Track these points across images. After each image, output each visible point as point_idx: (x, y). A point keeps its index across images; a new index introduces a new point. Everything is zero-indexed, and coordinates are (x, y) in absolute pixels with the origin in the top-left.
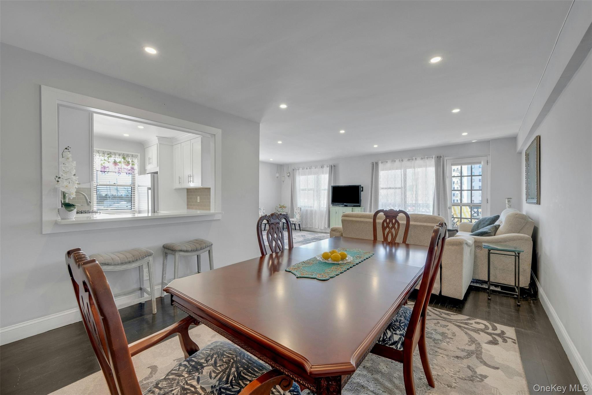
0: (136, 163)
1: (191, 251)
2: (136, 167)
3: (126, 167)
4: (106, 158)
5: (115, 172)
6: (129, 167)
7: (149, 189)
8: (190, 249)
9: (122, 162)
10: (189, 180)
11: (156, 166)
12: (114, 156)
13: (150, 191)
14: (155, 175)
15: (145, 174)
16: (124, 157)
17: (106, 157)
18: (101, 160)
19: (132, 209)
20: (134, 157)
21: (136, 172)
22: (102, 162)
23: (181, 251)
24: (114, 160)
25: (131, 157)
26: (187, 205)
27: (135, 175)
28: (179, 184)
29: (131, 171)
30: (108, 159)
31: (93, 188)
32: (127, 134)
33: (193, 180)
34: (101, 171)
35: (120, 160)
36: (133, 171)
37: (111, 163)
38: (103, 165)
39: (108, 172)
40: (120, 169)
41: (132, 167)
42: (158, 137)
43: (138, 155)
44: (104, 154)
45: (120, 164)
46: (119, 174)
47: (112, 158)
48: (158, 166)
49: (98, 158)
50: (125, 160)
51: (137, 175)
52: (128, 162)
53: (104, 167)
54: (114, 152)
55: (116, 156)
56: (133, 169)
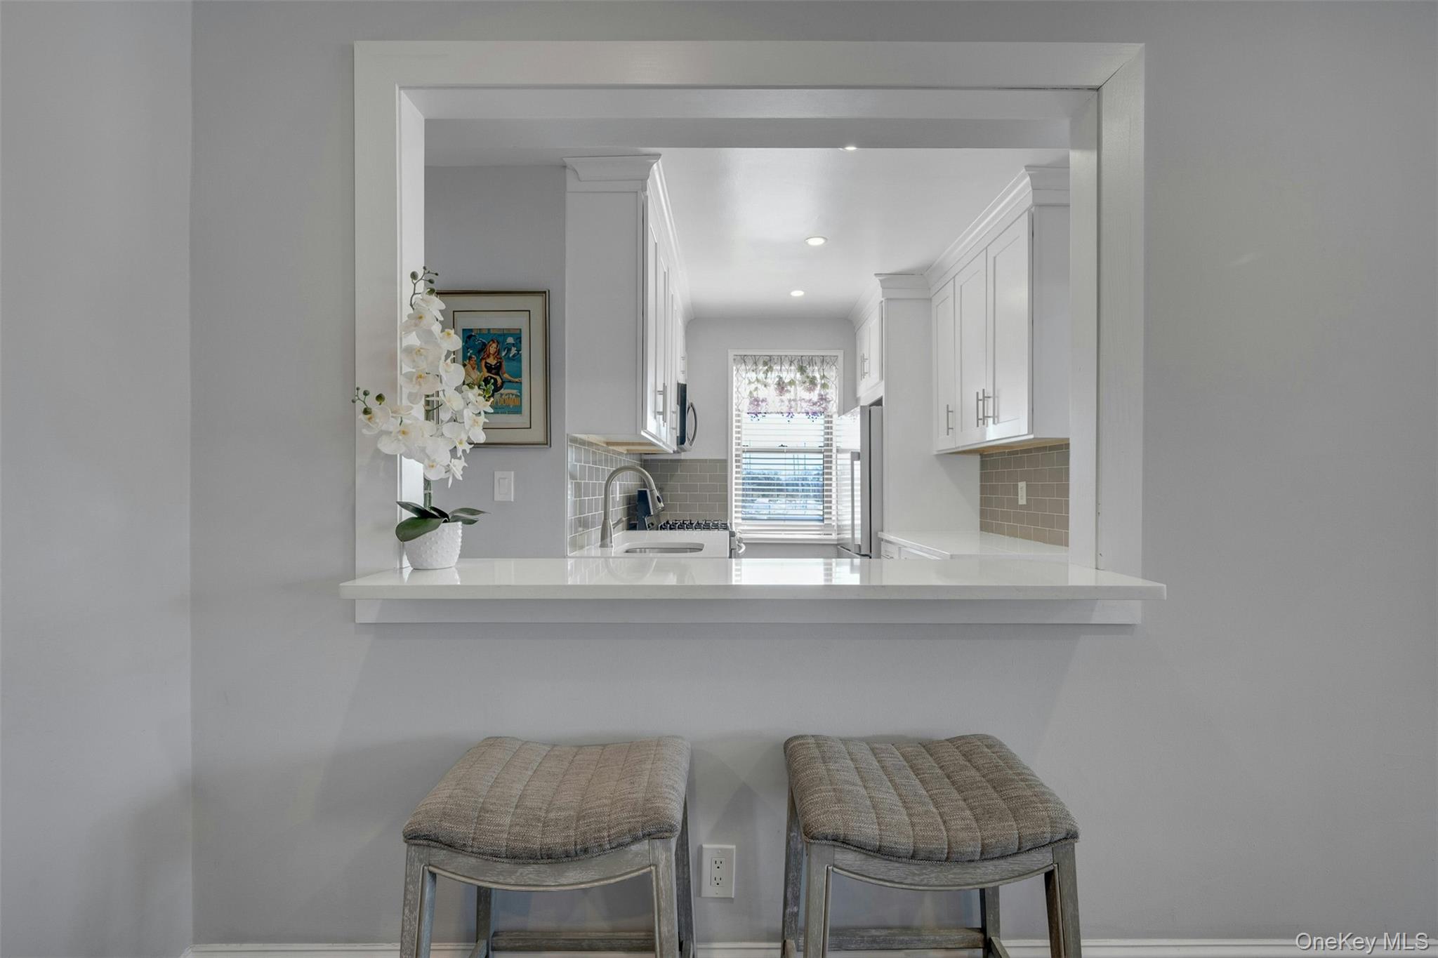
0: (833, 379)
1: (913, 857)
2: (833, 394)
3: (806, 395)
4: (761, 376)
5: (782, 413)
6: (814, 396)
7: (856, 456)
8: (904, 842)
9: (797, 382)
10: (981, 416)
11: (878, 380)
12: (779, 368)
13: (857, 464)
14: (873, 410)
15: (853, 411)
16: (802, 366)
17: (761, 373)
18: (750, 383)
19: (826, 522)
20: (828, 363)
21: (833, 407)
22: (753, 387)
23: (843, 842)
24: (777, 379)
25: (819, 364)
26: (979, 517)
27: (831, 417)
28: (948, 434)
29: (819, 406)
30: (766, 378)
31: (734, 458)
32: (799, 290)
33: (996, 415)
34: (748, 413)
35: (792, 375)
36: (823, 406)
37: (773, 387)
38: (755, 394)
39: (764, 415)
40: (792, 403)
41: (822, 396)
42: (880, 278)
43: (837, 356)
44: (756, 365)
45: (793, 386)
46: (790, 416)
47: (773, 373)
48: (882, 378)
49: (742, 377)
50: (805, 374)
51: (835, 416)
52: (813, 381)
53: (756, 401)
54: (778, 356)
55: (783, 368)
56: (825, 399)
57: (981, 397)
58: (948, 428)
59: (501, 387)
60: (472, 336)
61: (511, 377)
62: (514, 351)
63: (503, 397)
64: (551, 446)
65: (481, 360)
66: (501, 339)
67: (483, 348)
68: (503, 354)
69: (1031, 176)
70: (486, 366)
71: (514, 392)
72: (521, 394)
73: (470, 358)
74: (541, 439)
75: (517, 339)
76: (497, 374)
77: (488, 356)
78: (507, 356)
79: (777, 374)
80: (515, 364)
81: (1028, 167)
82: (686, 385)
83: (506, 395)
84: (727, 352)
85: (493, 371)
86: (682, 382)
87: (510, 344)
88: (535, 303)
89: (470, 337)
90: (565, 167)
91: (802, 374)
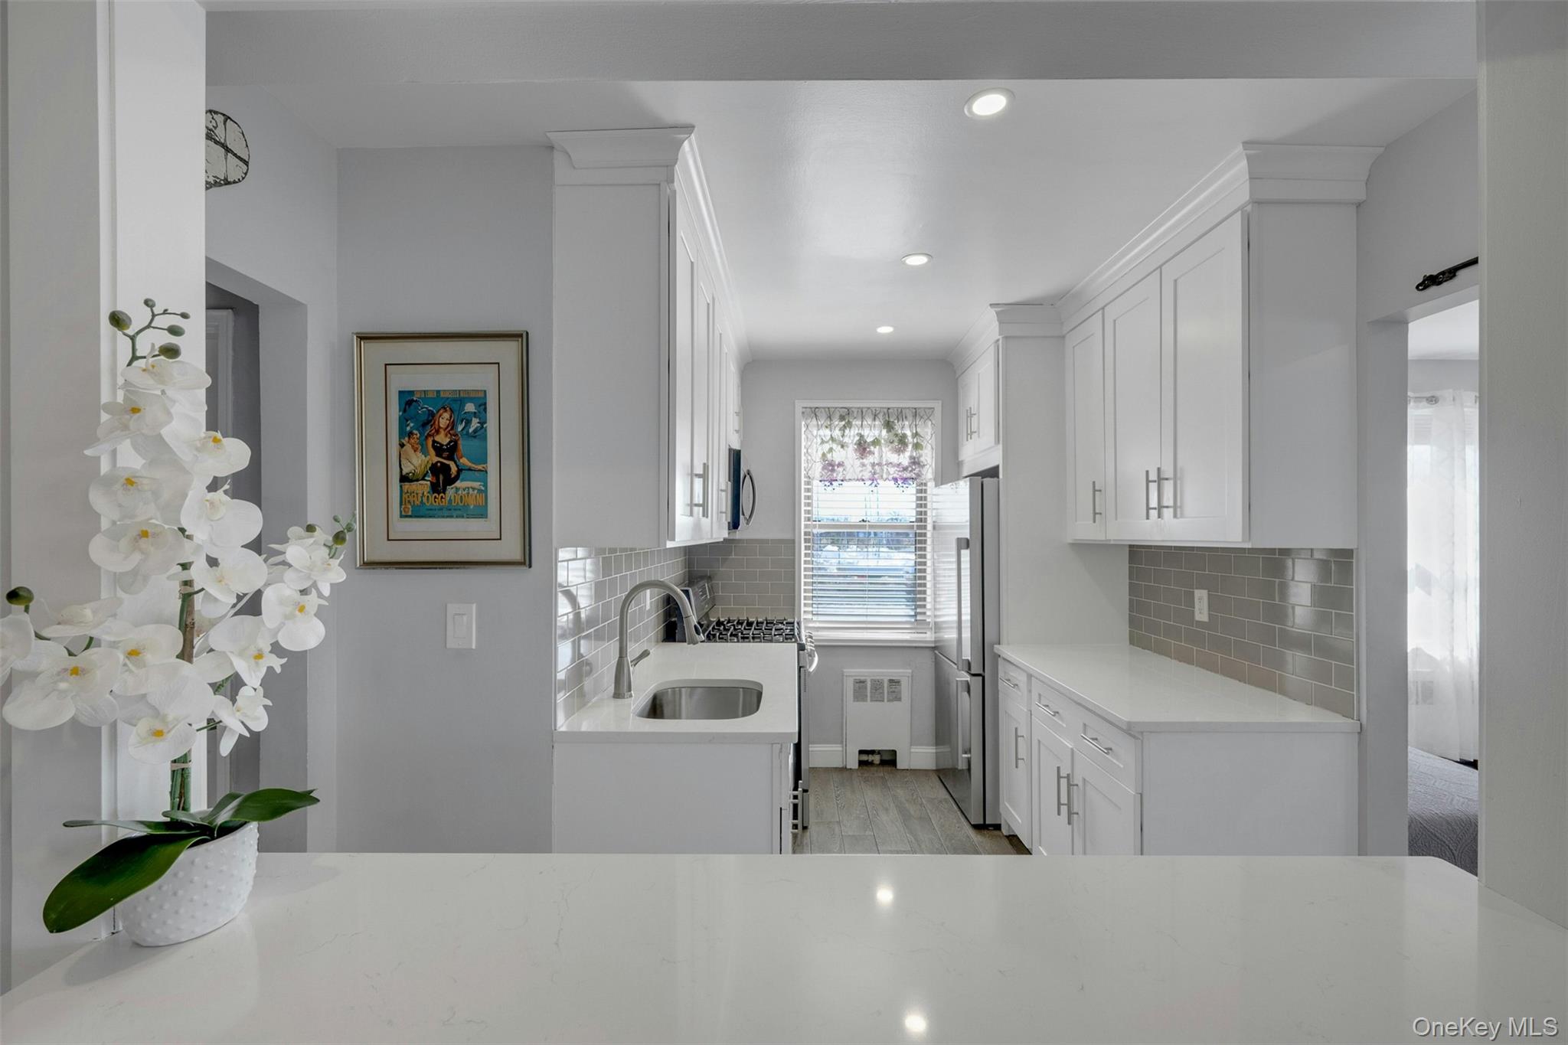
0: (928, 438)
2: (928, 456)
3: (894, 458)
4: (837, 433)
5: (863, 480)
6: (904, 459)
7: (962, 543)
9: (883, 441)
10: (1154, 503)
11: (993, 444)
12: (860, 423)
13: (966, 554)
14: (987, 481)
15: (958, 480)
16: (889, 421)
17: (837, 429)
18: (823, 442)
19: (918, 618)
20: (922, 417)
21: (928, 473)
22: (826, 447)
24: (857, 438)
25: (910, 418)
26: (1128, 626)
27: (925, 485)
28: (1094, 522)
29: (911, 471)
30: (843, 436)
31: (803, 537)
32: (889, 325)
33: (1179, 504)
34: (821, 481)
35: (876, 433)
36: (915, 472)
37: (851, 448)
38: (829, 456)
39: (841, 483)
40: (877, 467)
41: (914, 458)
42: (997, 309)
43: (933, 408)
44: (831, 420)
45: (877, 447)
46: (873, 485)
47: (852, 429)
48: (997, 441)
49: (813, 435)
50: (893, 432)
51: (931, 484)
52: (902, 440)
53: (830, 466)
54: (858, 408)
55: (865, 423)
56: (919, 464)
57: (1153, 476)
58: (1095, 513)
59: (457, 478)
60: (413, 401)
61: (474, 463)
62: (475, 423)
63: (460, 492)
64: (530, 566)
65: (427, 438)
66: (455, 406)
67: (430, 419)
68: (460, 428)
69: (1249, 158)
70: (433, 446)
71: (476, 484)
72: (486, 488)
73: (410, 434)
74: (517, 556)
75: (480, 406)
76: (451, 458)
77: (438, 432)
78: (465, 432)
79: (856, 432)
80: (475, 443)
81: (1247, 144)
82: (740, 451)
83: (464, 490)
84: (794, 403)
85: (445, 454)
86: (736, 446)
87: (469, 412)
88: (508, 352)
89: (410, 403)
90: (552, 148)
91: (889, 431)
